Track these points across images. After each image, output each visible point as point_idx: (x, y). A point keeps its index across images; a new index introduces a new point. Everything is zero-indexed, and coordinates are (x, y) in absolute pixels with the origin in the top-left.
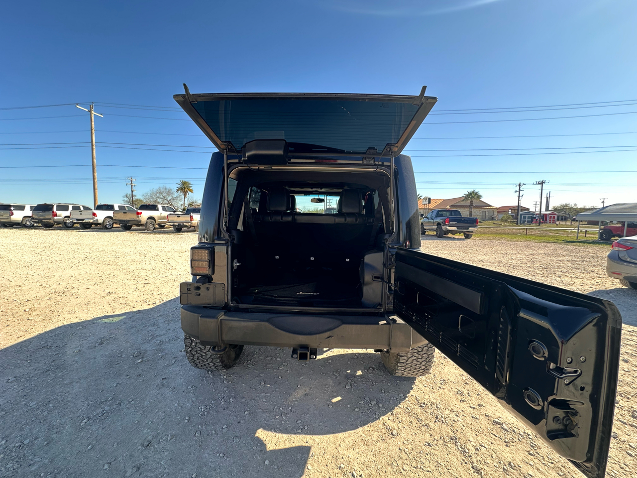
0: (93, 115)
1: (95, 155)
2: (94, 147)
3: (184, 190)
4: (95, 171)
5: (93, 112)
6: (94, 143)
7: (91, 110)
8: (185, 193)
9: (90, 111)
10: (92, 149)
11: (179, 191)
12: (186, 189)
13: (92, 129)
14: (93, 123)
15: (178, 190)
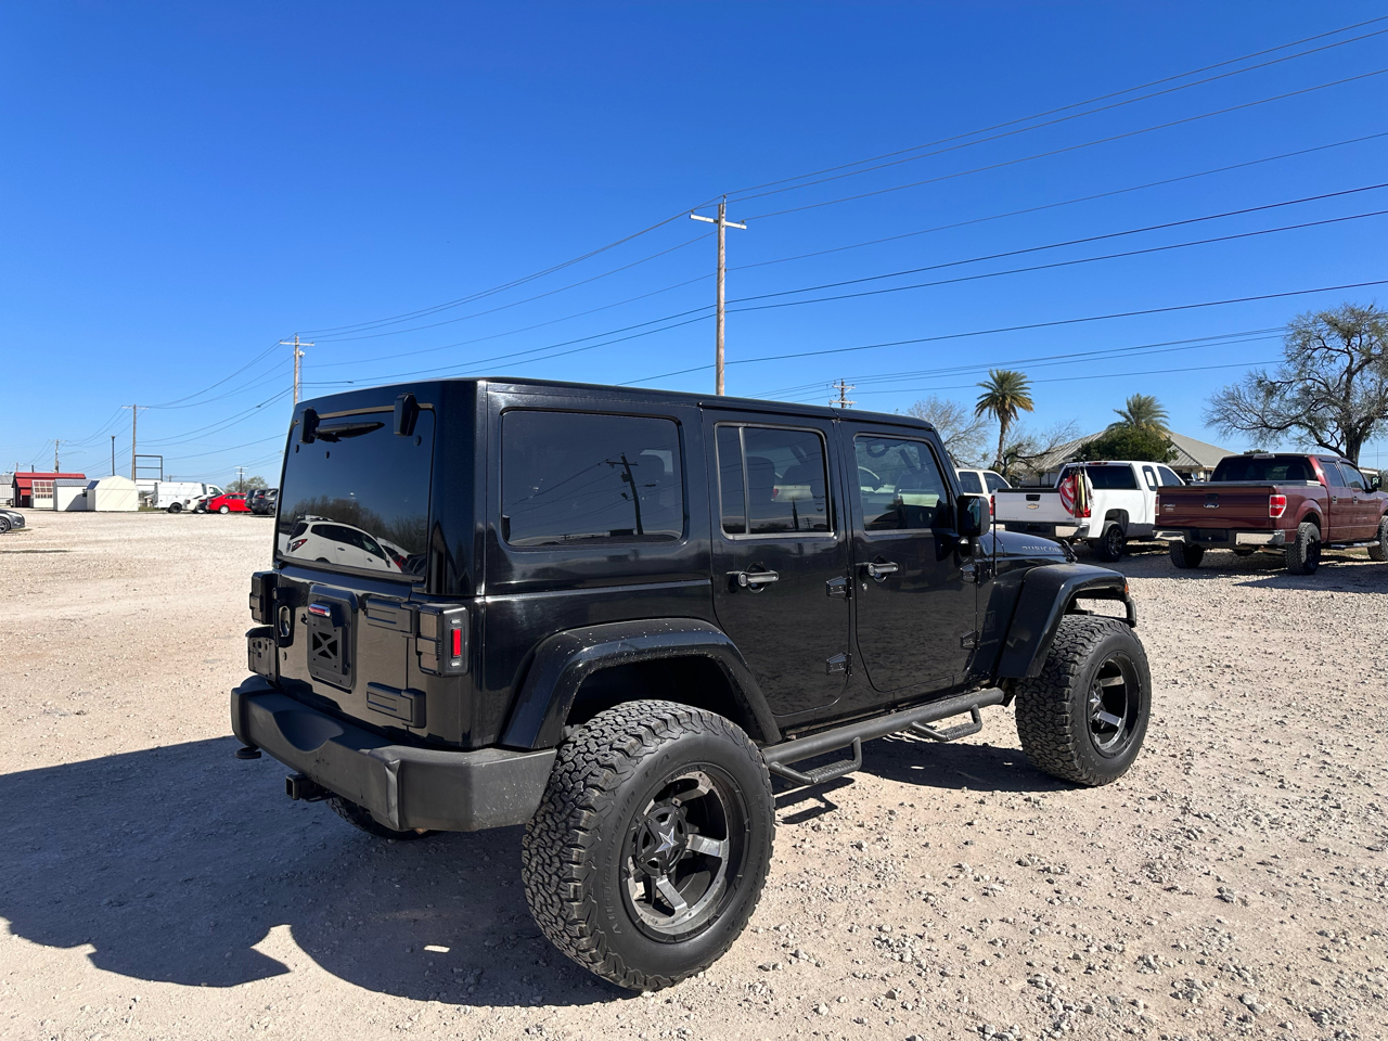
0: (723, 230)
1: (722, 337)
2: (722, 317)
3: (1003, 402)
4: (722, 381)
5: (724, 222)
6: (722, 305)
7: (719, 217)
8: (1005, 415)
9: (718, 222)
10: (719, 322)
11: (987, 410)
12: (1008, 400)
13: (719, 269)
14: (723, 252)
15: (982, 406)
